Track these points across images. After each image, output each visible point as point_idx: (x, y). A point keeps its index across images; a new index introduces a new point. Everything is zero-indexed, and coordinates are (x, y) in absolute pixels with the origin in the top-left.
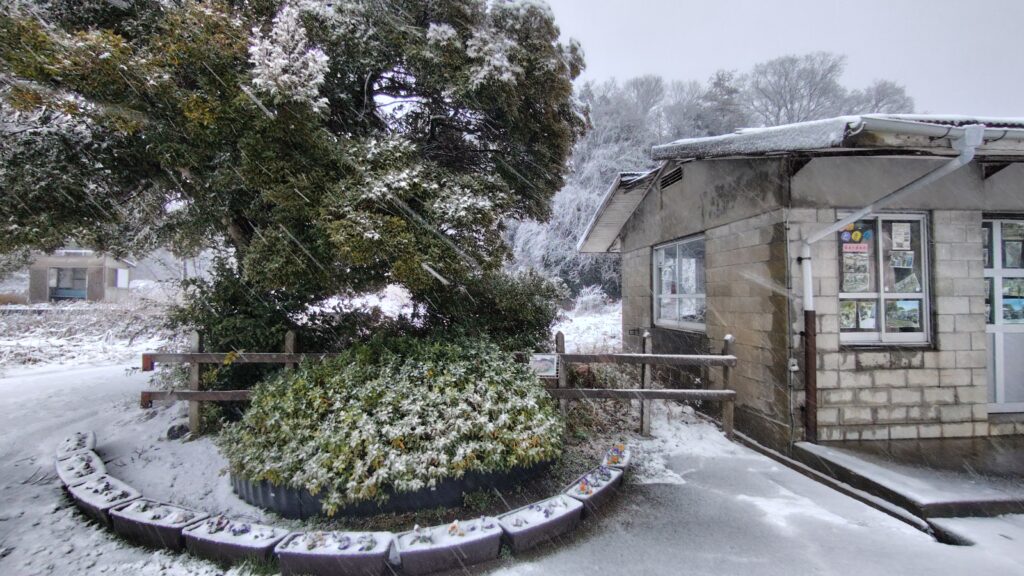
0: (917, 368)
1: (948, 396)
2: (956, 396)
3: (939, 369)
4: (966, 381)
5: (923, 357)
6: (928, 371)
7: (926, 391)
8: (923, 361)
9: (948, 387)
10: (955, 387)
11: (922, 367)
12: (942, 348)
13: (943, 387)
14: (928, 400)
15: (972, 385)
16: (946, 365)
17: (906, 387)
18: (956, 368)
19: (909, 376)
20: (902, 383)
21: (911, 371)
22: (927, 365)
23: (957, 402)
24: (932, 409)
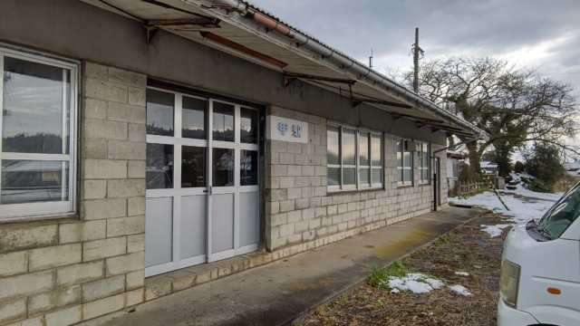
0: (47, 245)
1: (94, 271)
2: (105, 269)
3: (82, 243)
4: (120, 250)
5: (58, 232)
6: (64, 247)
7: (60, 272)
8: (57, 236)
9: (94, 261)
10: (105, 259)
11: (56, 242)
12: (87, 217)
13: (88, 262)
14: (63, 282)
15: (127, 254)
16: (93, 237)
17: (28, 272)
18: (107, 238)
19: (32, 258)
20: (22, 268)
21: (36, 251)
22: (63, 240)
23: (105, 276)
24: (70, 292)
